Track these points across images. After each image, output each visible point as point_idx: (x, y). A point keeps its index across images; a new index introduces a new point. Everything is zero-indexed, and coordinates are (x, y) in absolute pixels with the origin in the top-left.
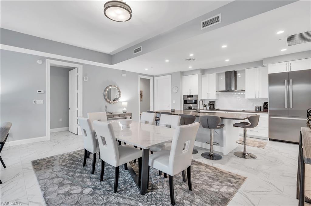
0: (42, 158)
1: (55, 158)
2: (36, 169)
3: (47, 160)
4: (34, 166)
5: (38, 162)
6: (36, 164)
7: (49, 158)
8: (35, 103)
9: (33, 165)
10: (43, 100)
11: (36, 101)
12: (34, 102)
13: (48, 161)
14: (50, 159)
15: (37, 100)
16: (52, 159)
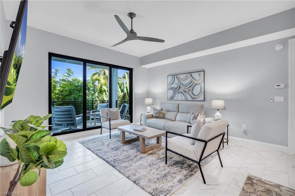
0: (264, 178)
1: (281, 191)
2: (244, 190)
3: (267, 186)
4: (245, 184)
5: (254, 181)
6: (249, 184)
7: (272, 185)
8: (272, 101)
9: (246, 181)
10: (283, 97)
11: (273, 99)
12: (271, 99)
13: (268, 190)
14: (272, 188)
15: (274, 97)
16: (277, 190)
